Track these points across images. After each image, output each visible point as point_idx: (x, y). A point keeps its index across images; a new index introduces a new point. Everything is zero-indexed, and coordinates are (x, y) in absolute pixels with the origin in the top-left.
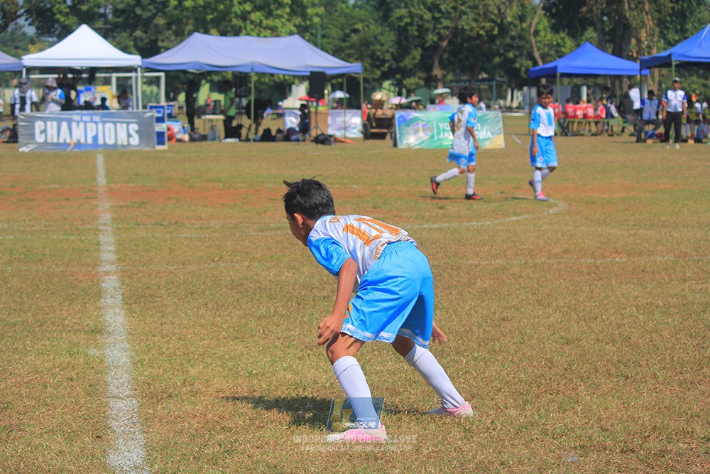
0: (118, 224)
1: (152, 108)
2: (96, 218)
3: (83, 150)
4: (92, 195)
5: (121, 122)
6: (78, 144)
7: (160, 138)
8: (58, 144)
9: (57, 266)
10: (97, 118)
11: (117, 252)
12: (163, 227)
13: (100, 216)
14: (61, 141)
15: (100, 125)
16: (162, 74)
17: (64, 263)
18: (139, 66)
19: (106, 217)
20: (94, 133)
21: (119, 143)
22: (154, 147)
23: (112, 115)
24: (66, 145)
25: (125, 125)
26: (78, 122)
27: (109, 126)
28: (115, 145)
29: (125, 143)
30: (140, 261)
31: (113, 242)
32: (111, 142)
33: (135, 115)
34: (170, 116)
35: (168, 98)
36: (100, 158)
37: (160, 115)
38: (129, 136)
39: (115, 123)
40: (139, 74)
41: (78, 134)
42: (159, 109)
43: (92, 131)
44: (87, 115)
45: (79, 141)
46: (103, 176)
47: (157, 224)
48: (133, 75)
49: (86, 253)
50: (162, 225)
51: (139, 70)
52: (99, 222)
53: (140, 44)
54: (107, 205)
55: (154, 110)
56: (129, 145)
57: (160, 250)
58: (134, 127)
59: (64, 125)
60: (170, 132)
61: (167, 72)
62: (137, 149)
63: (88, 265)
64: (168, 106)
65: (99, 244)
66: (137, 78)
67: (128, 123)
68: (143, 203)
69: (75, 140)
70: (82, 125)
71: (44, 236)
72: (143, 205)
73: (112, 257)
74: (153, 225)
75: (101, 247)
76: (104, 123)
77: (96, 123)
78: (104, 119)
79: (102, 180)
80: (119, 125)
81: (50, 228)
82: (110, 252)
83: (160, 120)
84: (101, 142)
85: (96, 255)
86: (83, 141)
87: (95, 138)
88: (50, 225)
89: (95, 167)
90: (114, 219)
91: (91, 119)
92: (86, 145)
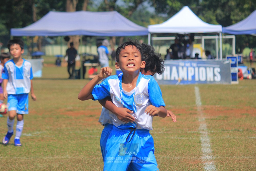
0: (211, 130)
1: (228, 58)
2: (197, 126)
3: (186, 84)
4: (193, 112)
5: (210, 67)
6: (183, 81)
7: (234, 77)
8: (170, 81)
9: (176, 155)
10: (194, 65)
11: (212, 148)
12: (239, 132)
13: (200, 125)
14: (173, 78)
15: (197, 69)
16: (234, 37)
17: (179, 154)
18: (220, 32)
19: (203, 126)
20: (193, 74)
21: (208, 80)
22: (230, 82)
23: (204, 63)
24: (175, 81)
25: (212, 69)
26: (183, 67)
27: (202, 69)
28: (206, 81)
29: (212, 80)
30: (227, 153)
31: (209, 141)
32: (203, 79)
33: (218, 63)
34: (240, 63)
35: (237, 52)
36: (197, 90)
37: (234, 62)
38: (214, 75)
39: (206, 68)
40: (221, 37)
41: (183, 74)
42: (233, 59)
43: (191, 72)
44: (189, 62)
45: (183, 79)
46: (199, 100)
47: (235, 130)
48: (216, 37)
49: (193, 148)
50: (238, 131)
51: (221, 34)
52: (199, 129)
53: (220, 18)
54: (204, 118)
55: (230, 59)
56: (214, 81)
57: (239, 146)
58: (217, 70)
59: (174, 69)
60: (240, 73)
61: (236, 36)
62: (219, 83)
63: (194, 155)
64: (239, 57)
65: (200, 142)
66: (219, 39)
67: (214, 68)
68: (226, 117)
69: (181, 78)
70: (185, 69)
71: (166, 137)
72: (226, 119)
73: (209, 150)
74: (233, 131)
75: (202, 144)
76: (199, 67)
77: (194, 68)
78: (199, 65)
79: (199, 103)
80: (208, 69)
81: (169, 132)
82: (207, 147)
83: (234, 65)
84: (197, 79)
85: (199, 149)
86: (186, 78)
87: (193, 77)
88: (169, 131)
89: (194, 94)
90: (208, 127)
91: (191, 65)
92: (188, 81)
